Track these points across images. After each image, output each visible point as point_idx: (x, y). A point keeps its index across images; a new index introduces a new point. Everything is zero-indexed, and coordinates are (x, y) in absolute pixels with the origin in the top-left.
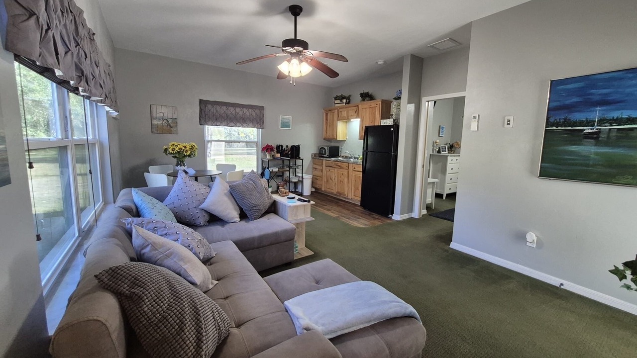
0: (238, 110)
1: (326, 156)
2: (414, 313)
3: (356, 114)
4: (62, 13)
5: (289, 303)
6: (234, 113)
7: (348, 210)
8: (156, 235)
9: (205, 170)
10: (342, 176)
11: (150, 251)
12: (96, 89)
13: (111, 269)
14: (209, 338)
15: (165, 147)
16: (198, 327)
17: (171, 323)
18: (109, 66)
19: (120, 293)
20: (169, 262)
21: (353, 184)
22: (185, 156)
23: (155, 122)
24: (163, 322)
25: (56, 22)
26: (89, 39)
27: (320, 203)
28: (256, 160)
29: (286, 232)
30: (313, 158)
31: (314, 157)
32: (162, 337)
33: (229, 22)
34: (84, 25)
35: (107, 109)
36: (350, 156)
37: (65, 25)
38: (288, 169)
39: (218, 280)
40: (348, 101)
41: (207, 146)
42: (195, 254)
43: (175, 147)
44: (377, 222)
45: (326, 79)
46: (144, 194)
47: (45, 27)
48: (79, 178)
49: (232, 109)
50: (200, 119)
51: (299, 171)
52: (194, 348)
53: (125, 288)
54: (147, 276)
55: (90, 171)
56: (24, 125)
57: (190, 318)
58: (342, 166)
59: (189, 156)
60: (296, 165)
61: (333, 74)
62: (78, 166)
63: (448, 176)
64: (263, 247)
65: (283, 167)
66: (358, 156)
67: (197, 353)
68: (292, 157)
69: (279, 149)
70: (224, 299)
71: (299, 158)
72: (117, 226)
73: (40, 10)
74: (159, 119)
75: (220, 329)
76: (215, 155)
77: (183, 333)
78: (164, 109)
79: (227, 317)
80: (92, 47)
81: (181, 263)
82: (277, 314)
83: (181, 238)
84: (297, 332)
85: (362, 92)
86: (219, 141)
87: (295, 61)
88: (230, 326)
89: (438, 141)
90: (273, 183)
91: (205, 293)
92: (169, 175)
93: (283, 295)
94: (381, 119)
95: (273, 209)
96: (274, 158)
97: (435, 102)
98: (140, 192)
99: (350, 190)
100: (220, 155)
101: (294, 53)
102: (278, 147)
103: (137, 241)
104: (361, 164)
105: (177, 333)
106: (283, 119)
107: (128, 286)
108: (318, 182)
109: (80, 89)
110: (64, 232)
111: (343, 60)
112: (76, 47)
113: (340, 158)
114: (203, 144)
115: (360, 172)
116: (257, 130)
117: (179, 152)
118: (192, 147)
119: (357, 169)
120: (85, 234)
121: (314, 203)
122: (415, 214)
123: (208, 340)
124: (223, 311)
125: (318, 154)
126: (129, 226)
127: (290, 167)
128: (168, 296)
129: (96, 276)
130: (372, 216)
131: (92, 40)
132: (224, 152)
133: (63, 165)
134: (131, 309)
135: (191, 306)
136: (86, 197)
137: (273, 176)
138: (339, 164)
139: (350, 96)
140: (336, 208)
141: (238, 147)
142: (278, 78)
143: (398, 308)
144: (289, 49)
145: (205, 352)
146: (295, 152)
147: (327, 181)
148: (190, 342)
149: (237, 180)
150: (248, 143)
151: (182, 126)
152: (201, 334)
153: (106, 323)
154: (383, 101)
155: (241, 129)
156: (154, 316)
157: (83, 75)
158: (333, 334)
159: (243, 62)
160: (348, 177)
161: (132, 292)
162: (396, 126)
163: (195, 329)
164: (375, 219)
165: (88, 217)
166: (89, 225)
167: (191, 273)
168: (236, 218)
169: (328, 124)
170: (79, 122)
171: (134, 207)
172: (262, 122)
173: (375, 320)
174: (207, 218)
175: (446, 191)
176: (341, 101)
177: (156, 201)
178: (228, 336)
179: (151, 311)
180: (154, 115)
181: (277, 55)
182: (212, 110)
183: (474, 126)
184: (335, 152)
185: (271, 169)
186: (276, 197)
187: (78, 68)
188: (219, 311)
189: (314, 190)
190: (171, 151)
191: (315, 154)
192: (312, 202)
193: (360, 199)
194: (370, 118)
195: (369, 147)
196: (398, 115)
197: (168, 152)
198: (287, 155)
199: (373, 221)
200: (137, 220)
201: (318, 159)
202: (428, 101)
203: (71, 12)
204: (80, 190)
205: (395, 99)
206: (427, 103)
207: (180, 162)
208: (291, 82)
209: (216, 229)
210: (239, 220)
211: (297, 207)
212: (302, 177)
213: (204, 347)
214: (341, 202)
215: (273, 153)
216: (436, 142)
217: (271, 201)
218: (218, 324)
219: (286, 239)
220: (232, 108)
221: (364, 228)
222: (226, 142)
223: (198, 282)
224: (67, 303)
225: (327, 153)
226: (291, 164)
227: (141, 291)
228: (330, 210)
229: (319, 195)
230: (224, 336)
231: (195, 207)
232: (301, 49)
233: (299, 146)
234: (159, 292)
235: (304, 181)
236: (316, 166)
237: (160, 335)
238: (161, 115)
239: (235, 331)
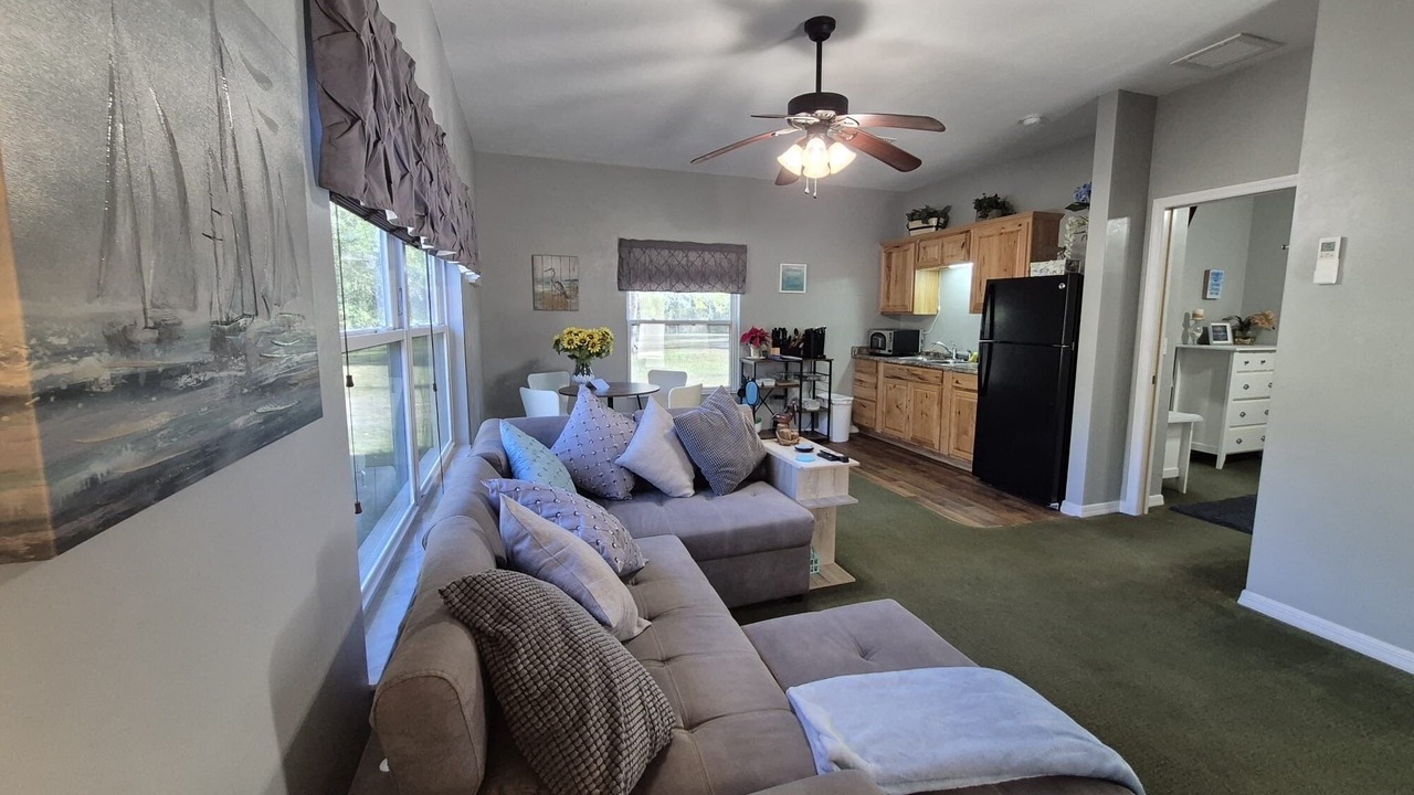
0: (693, 256)
1: (886, 352)
2: (1128, 774)
3: (964, 252)
4: (398, 106)
5: (798, 693)
6: (684, 262)
7: (940, 482)
8: (540, 517)
9: (627, 384)
10: (927, 402)
11: (529, 548)
12: (446, 236)
13: (464, 581)
14: (634, 747)
15: (556, 337)
16: (612, 720)
17: (564, 703)
18: (466, 189)
19: (478, 629)
20: (560, 573)
21: (953, 420)
22: (591, 355)
23: (539, 288)
24: (549, 699)
25: (388, 126)
26: (436, 146)
27: (872, 461)
28: (727, 360)
29: (792, 526)
30: (854, 357)
31: (858, 354)
32: (549, 729)
33: (678, 75)
34: (429, 121)
35: (463, 269)
36: (945, 352)
37: (401, 128)
38: (797, 382)
39: (650, 620)
40: (942, 220)
41: (631, 332)
42: (607, 559)
43: (573, 337)
44: (1018, 518)
45: (889, 173)
46: (520, 432)
47: (373, 139)
48: (417, 393)
49: (680, 255)
50: (619, 279)
51: (822, 386)
52: (604, 762)
53: (487, 622)
54: (523, 601)
55: (435, 385)
56: (340, 299)
57: (598, 699)
58: (926, 376)
59: (598, 354)
60: (815, 373)
61: (906, 161)
62: (417, 370)
63: (1233, 407)
64: (742, 554)
65: (786, 377)
66: (966, 353)
67: (610, 774)
68: (807, 356)
69: (779, 337)
70: (663, 661)
71: (823, 358)
72: (475, 493)
73: (367, 110)
74: (548, 283)
75: (653, 728)
76: (646, 349)
77: (584, 728)
78: (555, 263)
79: (668, 704)
80: (441, 158)
81: (583, 579)
82: (772, 714)
83: (583, 526)
84: (817, 764)
85: (981, 197)
86: (654, 322)
87: (816, 143)
88: (673, 725)
89: (1201, 312)
90: (766, 414)
91: (624, 643)
92: (561, 392)
93: (786, 675)
94: (1031, 261)
95: (764, 471)
96: (768, 358)
97: (1193, 210)
98: (513, 427)
99: (945, 434)
100: (657, 349)
101: (815, 124)
102: (776, 333)
103: (507, 526)
104: (977, 372)
105: (574, 725)
106: (788, 270)
107: (491, 617)
108: (867, 413)
109: (422, 239)
110: (393, 495)
111: (937, 128)
112: (417, 163)
113: (920, 358)
114: (624, 327)
115: (973, 391)
116: (732, 298)
117: (580, 347)
118: (605, 335)
119: (964, 385)
120: (426, 501)
121: (857, 463)
122: (1130, 504)
123: (630, 749)
124: (659, 690)
125: (867, 348)
126: (494, 495)
127: (801, 377)
128: (559, 646)
129: (441, 592)
130: (1004, 501)
131: (441, 146)
132: (662, 343)
133: (395, 373)
134: (496, 663)
135: (600, 672)
136: (427, 431)
137: (765, 396)
138: (919, 371)
139: (948, 208)
140: (911, 476)
141: (690, 332)
142: (778, 182)
143: (1079, 753)
144: (803, 117)
145: (626, 774)
146: (813, 343)
147: (889, 412)
148: (598, 749)
149: (689, 405)
150: (712, 325)
151: (585, 295)
152: (618, 736)
153: (455, 685)
154: (1037, 217)
155: (697, 296)
156: (535, 684)
157: (427, 214)
158: (903, 785)
159: (704, 157)
160: (940, 403)
161: (497, 630)
162: (1075, 278)
163: (606, 721)
164: (1011, 509)
165: (430, 470)
166: (430, 485)
167: (600, 602)
168: (688, 487)
169: (893, 276)
170: (418, 292)
171: (502, 457)
172: (741, 279)
173: (1014, 771)
174: (630, 484)
175: (1226, 447)
176: (925, 220)
177: (539, 446)
178: (669, 745)
179: (529, 673)
180: (539, 275)
181: (777, 133)
182: (642, 260)
183: (1326, 269)
184: (907, 343)
185: (759, 382)
186: (771, 446)
187: (421, 203)
188: (653, 688)
189: (856, 430)
190: (566, 346)
191: (860, 349)
192: (852, 462)
193: (971, 457)
194: (1000, 260)
195: (997, 329)
196: (1080, 248)
197: (561, 347)
198: (795, 352)
199: (1005, 515)
200: (507, 483)
201: (868, 360)
202: (1172, 209)
203: (411, 102)
204: (419, 415)
205: (1072, 208)
206: (1167, 213)
207: (582, 368)
208: (807, 190)
209: (647, 509)
210: (692, 492)
211: (817, 471)
212: (830, 400)
213: (623, 764)
214: (921, 462)
215: (764, 347)
216: (1195, 315)
217: (761, 456)
218: (650, 716)
219: (791, 543)
220: (681, 253)
221: (986, 531)
222: (667, 323)
223: (614, 620)
224: (396, 632)
225: (889, 346)
226: (805, 370)
227: (513, 631)
228: (895, 480)
229: (867, 443)
230: (661, 743)
231: (609, 461)
232: (831, 113)
233: (823, 329)
234: (544, 634)
235: (835, 409)
236: (863, 377)
237: (544, 725)
238: (550, 274)
239: (682, 735)
